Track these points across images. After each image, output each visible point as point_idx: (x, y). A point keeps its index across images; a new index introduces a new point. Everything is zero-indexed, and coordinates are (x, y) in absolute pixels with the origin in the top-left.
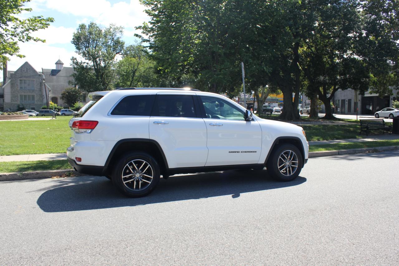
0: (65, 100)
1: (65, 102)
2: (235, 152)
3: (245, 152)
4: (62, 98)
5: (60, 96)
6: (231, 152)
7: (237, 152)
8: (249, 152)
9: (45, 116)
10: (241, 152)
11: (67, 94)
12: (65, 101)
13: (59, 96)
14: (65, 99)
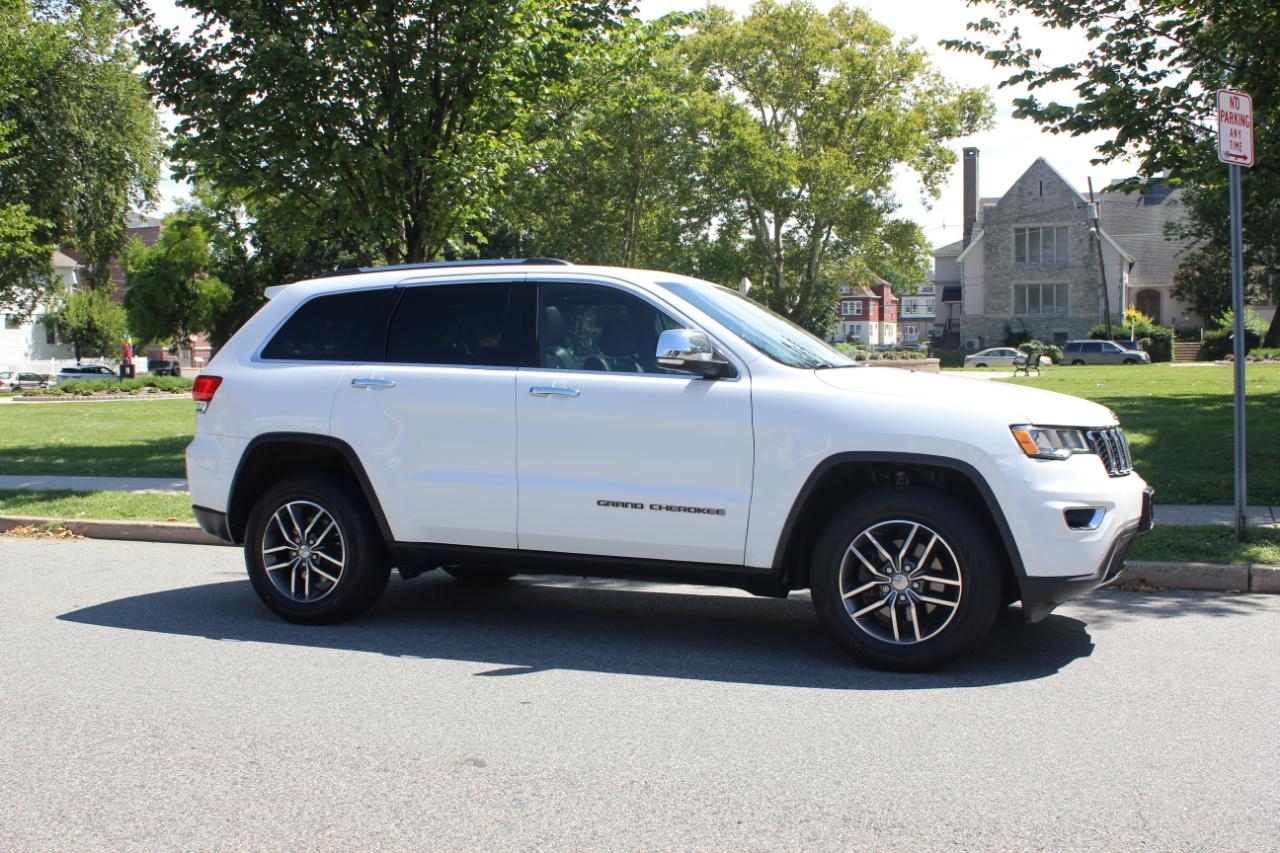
0: (1191, 301)
1: (1190, 310)
2: (625, 505)
3: (669, 508)
4: (1177, 293)
5: (1171, 283)
6: (607, 504)
7: (634, 506)
8: (688, 510)
9: (1082, 363)
10: (651, 507)
11: (1197, 274)
12: (1192, 306)
13: (1165, 283)
14: (1188, 296)
